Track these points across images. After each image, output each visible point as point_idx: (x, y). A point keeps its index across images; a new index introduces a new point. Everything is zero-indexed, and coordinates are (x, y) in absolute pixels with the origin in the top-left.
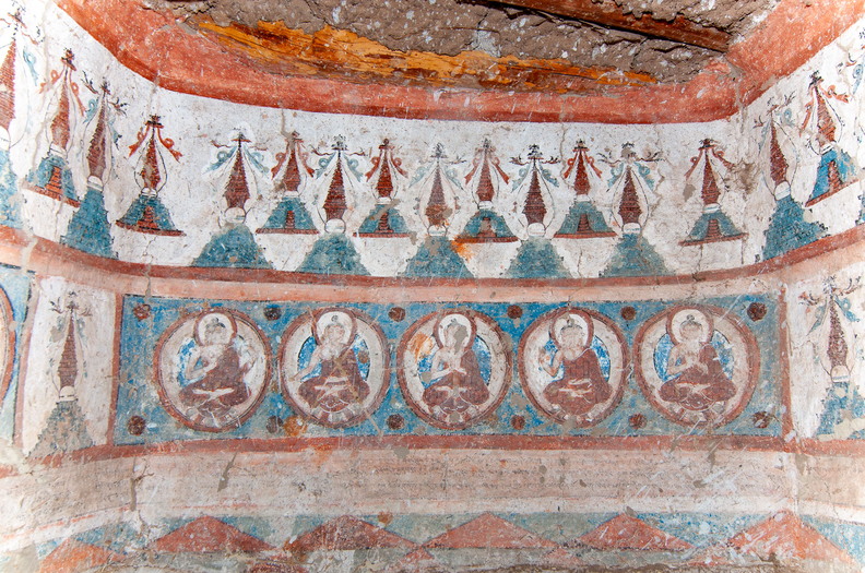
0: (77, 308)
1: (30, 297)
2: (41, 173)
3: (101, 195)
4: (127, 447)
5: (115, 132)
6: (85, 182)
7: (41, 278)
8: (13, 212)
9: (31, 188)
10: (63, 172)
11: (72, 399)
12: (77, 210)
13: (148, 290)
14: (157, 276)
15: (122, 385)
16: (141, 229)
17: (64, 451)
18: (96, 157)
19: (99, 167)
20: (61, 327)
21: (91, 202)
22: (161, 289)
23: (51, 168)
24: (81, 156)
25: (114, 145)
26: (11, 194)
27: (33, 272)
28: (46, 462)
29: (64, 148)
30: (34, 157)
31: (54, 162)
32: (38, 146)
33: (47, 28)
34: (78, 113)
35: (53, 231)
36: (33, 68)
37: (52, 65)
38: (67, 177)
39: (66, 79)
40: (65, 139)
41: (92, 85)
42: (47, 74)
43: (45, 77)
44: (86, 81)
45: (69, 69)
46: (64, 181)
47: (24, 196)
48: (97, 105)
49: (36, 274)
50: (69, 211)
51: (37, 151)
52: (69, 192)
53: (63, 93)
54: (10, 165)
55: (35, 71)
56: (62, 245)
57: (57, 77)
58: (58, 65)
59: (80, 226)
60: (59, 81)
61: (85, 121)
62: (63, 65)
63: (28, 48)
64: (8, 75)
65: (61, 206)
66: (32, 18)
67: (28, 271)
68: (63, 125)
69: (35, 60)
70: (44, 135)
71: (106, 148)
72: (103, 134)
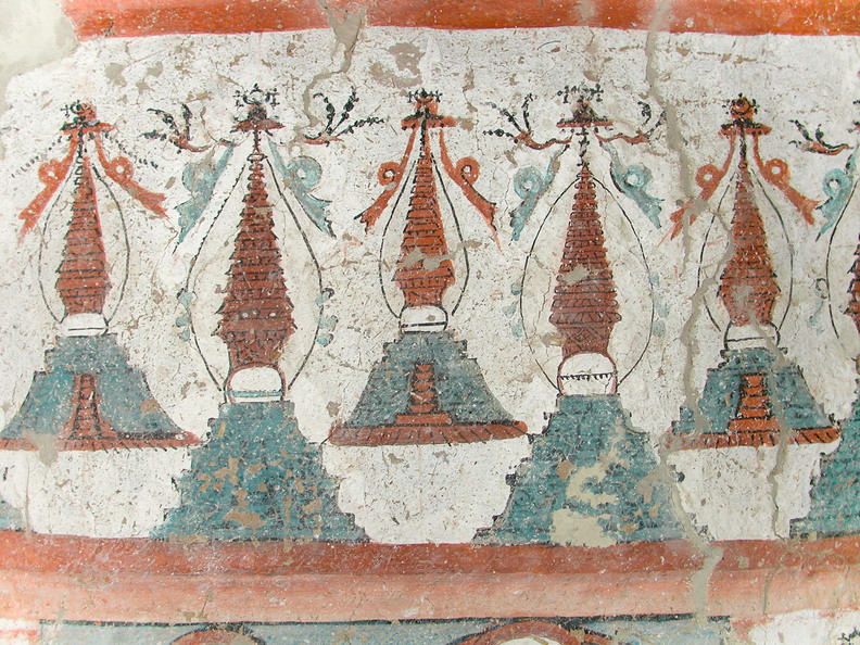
2: (713, 403)
6: (849, 373)
7: (748, 625)
8: (654, 512)
9: (694, 445)
10: (772, 378)
12: (830, 447)
23: (737, 383)
24: (824, 318)
26: (640, 475)
27: (727, 618)
29: (768, 321)
30: (687, 376)
31: (744, 365)
32: (692, 349)
33: (666, 90)
34: (793, 225)
35: (765, 516)
36: (643, 194)
37: (698, 158)
38: (787, 384)
39: (744, 165)
40: (766, 301)
41: (823, 139)
42: (685, 187)
43: (680, 195)
44: (803, 140)
45: (749, 139)
46: (780, 397)
47: (674, 467)
48: (851, 178)
49: (733, 620)
50: (806, 458)
51: (690, 362)
52: (798, 416)
53: (740, 203)
54: (625, 418)
55: (650, 200)
56: (797, 539)
57: (718, 176)
58: (714, 150)
59: (851, 479)
60: (725, 180)
61: (823, 230)
62: (726, 141)
63: (623, 161)
64: (585, 242)
65: (782, 454)
66: (622, 95)
67: (712, 619)
68: (753, 273)
69: (646, 174)
70: (703, 320)
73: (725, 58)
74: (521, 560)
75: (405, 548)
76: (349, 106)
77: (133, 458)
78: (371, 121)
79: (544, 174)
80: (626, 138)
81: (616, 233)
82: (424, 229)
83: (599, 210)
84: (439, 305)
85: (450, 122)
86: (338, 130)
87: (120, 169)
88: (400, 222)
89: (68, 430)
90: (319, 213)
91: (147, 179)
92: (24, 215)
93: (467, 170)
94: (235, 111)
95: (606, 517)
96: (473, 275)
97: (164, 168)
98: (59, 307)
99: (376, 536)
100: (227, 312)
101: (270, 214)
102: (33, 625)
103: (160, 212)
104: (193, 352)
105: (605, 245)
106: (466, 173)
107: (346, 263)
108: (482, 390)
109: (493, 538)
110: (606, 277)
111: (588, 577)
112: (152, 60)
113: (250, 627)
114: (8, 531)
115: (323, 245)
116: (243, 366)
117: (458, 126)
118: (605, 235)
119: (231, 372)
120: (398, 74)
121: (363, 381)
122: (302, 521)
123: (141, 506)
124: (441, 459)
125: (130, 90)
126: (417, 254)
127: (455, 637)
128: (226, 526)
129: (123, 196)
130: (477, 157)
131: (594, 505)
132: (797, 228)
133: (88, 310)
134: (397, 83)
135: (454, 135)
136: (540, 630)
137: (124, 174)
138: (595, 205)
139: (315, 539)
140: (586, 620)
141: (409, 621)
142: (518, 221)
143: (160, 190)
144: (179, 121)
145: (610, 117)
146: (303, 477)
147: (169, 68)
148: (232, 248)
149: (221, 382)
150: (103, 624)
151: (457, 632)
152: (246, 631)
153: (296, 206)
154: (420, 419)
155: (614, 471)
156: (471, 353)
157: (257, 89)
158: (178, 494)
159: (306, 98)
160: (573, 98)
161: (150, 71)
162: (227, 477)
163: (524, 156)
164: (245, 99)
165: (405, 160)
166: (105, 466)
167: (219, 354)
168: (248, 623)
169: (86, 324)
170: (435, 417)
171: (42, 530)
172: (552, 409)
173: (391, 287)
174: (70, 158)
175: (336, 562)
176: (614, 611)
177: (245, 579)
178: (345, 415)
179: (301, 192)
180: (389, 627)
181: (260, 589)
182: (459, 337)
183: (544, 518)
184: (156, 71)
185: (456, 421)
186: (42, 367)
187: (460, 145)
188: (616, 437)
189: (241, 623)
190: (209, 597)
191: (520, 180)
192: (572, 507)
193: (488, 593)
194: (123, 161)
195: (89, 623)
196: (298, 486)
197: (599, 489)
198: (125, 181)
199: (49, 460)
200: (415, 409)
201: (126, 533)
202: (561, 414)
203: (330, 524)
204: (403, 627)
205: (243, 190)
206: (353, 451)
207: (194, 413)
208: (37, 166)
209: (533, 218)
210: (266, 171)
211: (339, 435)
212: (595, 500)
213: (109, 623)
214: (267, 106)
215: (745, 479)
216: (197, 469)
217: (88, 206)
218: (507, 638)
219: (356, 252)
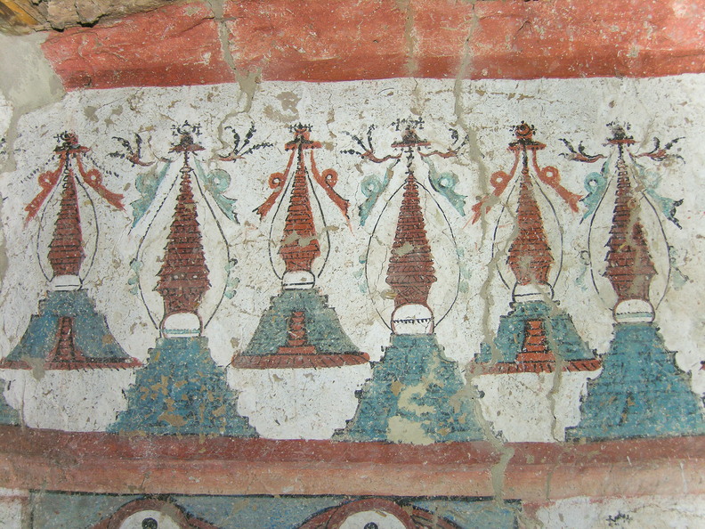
2: (505, 341)
3: (652, 329)
5: (664, 202)
6: (607, 319)
7: (533, 508)
8: (462, 419)
9: (492, 371)
10: (548, 324)
12: (594, 374)
18: (627, 265)
19: (639, 280)
21: (631, 349)
23: (522, 326)
24: (587, 280)
25: (669, 225)
26: (452, 392)
27: (519, 501)
29: (545, 282)
30: (485, 321)
31: (528, 313)
32: (489, 302)
33: (469, 120)
34: (562, 212)
35: (546, 425)
36: (453, 192)
37: (492, 167)
38: (560, 327)
39: (526, 171)
40: (543, 266)
41: (584, 151)
42: (483, 188)
43: (479, 193)
44: (569, 152)
45: (529, 153)
46: (555, 337)
47: (477, 387)
48: (606, 178)
49: (523, 502)
50: (576, 382)
51: (487, 311)
52: (569, 351)
53: (523, 197)
54: (440, 351)
55: (457, 196)
56: (571, 443)
57: (507, 179)
58: (504, 160)
59: (611, 398)
60: (512, 182)
61: (585, 216)
62: (513, 155)
63: (438, 170)
64: (411, 226)
65: (558, 378)
66: (438, 124)
68: (533, 247)
69: (455, 179)
70: (496, 281)
71: (649, 238)
72: (633, 219)
73: (511, 96)
74: (367, 453)
75: (284, 442)
76: (249, 135)
77: (96, 375)
78: (264, 145)
79: (382, 180)
80: (440, 154)
81: (433, 219)
82: (300, 219)
83: (421, 204)
84: (309, 271)
85: (318, 145)
86: (242, 152)
87: (93, 178)
88: (284, 213)
89: (53, 356)
90: (228, 208)
91: (112, 184)
92: (28, 208)
93: (329, 177)
94: (171, 139)
95: (427, 422)
96: (332, 249)
97: (123, 177)
98: (50, 271)
99: (264, 433)
100: (163, 275)
101: (195, 208)
102: (24, 493)
103: (120, 207)
104: (139, 302)
105: (425, 228)
106: (328, 179)
107: (246, 242)
108: (339, 329)
109: (347, 437)
110: (426, 251)
111: (415, 466)
112: (115, 104)
113: (175, 498)
114: (10, 426)
115: (230, 229)
116: (174, 312)
117: (323, 148)
118: (425, 221)
119: (165, 316)
120: (283, 113)
121: (256, 323)
122: (212, 422)
123: (100, 409)
124: (309, 378)
125: (101, 124)
126: (294, 236)
127: (319, 508)
128: (159, 424)
129: (95, 195)
130: (336, 169)
131: (418, 413)
132: (566, 215)
133: (69, 273)
134: (282, 119)
135: (320, 154)
136: (380, 505)
137: (96, 181)
138: (418, 200)
139: (221, 435)
140: (414, 499)
141: (286, 496)
142: (364, 212)
143: (120, 192)
144: (133, 145)
145: (429, 139)
146: (213, 390)
147: (126, 108)
148: (168, 231)
149: (158, 323)
150: (73, 493)
151: (321, 505)
152: (172, 501)
153: (213, 203)
154: (295, 350)
155: (432, 389)
156: (330, 304)
157: (187, 124)
158: (126, 402)
159: (220, 129)
160: (403, 127)
161: (114, 112)
162: (160, 389)
163: (369, 168)
164: (179, 130)
165: (287, 171)
166: (73, 383)
167: (157, 303)
168: (173, 494)
169: (67, 282)
170: (305, 349)
171: (33, 426)
172: (387, 344)
173: (277, 258)
174: (60, 170)
175: (235, 451)
176: (434, 492)
177: (172, 463)
178: (243, 346)
179: (217, 194)
180: (272, 500)
181: (182, 470)
182: (322, 293)
183: (382, 422)
184: (118, 111)
185: (320, 352)
186: (36, 311)
187: (324, 159)
188: (433, 365)
189: (169, 495)
190: (146, 476)
191: (366, 184)
192: (402, 414)
193: (343, 476)
194: (95, 172)
195: (63, 492)
196: (209, 397)
197: (421, 402)
198: (97, 186)
199: (38, 376)
200: (291, 343)
201: (89, 428)
202: (393, 347)
203: (231, 424)
204: (282, 500)
205: (177, 192)
206: (248, 373)
207: (138, 345)
208: (37, 175)
209: (374, 209)
210: (193, 179)
211: (239, 361)
212: (419, 410)
213: (77, 493)
214: (193, 135)
215: (529, 397)
216: (139, 384)
217: (72, 202)
218: (358, 510)
219: (253, 234)
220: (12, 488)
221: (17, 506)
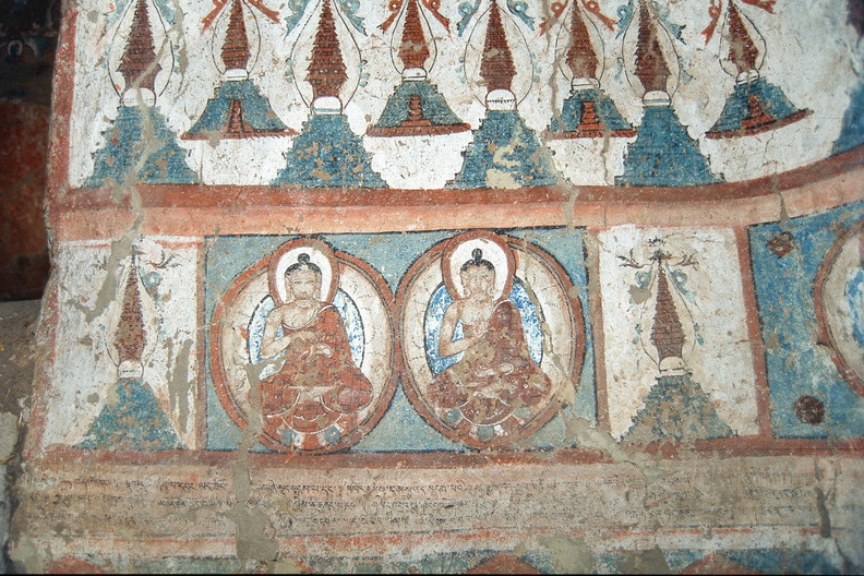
0: (669, 257)
1: (586, 255)
2: (568, 116)
3: (670, 111)
4: (798, 441)
5: (673, 27)
6: (638, 102)
7: (596, 232)
8: (540, 170)
9: (559, 137)
10: (598, 104)
11: (681, 373)
12: (633, 140)
13: (783, 212)
14: (790, 187)
15: (770, 351)
16: (751, 130)
17: (678, 439)
18: (651, 68)
19: (659, 78)
20: (644, 285)
21: (656, 124)
22: (800, 205)
23: (579, 106)
24: (623, 75)
25: (678, 42)
26: (532, 151)
27: (585, 228)
28: (652, 449)
29: (594, 77)
30: (553, 102)
31: (583, 97)
32: (555, 90)
34: (603, 31)
35: (601, 174)
36: (524, 15)
38: (606, 107)
39: (575, 3)
40: (591, 67)
42: (547, 12)
43: (544, 16)
46: (603, 114)
47: (550, 148)
48: (632, 9)
49: (588, 228)
50: (620, 145)
51: (554, 96)
52: (613, 123)
53: (574, 20)
54: (522, 122)
55: (528, 17)
56: (619, 187)
57: (563, 8)
59: (645, 157)
60: (566, 10)
61: (619, 34)
64: (496, 36)
65: (607, 142)
67: (577, 227)
68: (584, 53)
69: (525, 6)
70: (559, 75)
71: (664, 51)
72: (652, 36)
74: (472, 197)
75: (408, 192)
77: (261, 142)
79: (473, 6)
81: (511, 33)
82: (413, 31)
83: (502, 22)
84: (422, 68)
88: (401, 28)
89: (226, 129)
90: (358, 23)
91: (270, 4)
92: (205, 21)
95: (515, 173)
96: (439, 53)
98: (222, 66)
99: (393, 186)
100: (312, 69)
101: (333, 23)
102: (201, 239)
103: (277, 21)
104: (294, 89)
105: (506, 39)
106: (434, 4)
107: (373, 48)
108: (446, 108)
109: (456, 186)
110: (508, 54)
111: (508, 205)
113: (324, 236)
114: (190, 185)
115: (360, 38)
116: (321, 96)
118: (506, 34)
119: (314, 99)
121: (384, 104)
122: (352, 177)
123: (265, 167)
124: (426, 143)
126: (410, 43)
127: (437, 240)
128: (311, 179)
129: (258, 12)
131: (509, 167)
132: (606, 33)
133: (238, 68)
136: (483, 235)
137: (258, 2)
138: (500, 20)
139: (359, 187)
140: (508, 230)
141: (411, 232)
142: (461, 27)
143: (277, 10)
146: (353, 153)
148: (314, 39)
149: (309, 104)
150: (241, 236)
151: (438, 238)
152: (322, 239)
153: (347, 20)
154: (415, 123)
155: (518, 149)
156: (439, 91)
158: (285, 161)
162: (312, 152)
166: (246, 147)
167: (307, 90)
168: (323, 234)
169: (237, 74)
170: (422, 122)
171: (209, 183)
172: (484, 117)
173: (396, 59)
175: (371, 199)
176: (523, 224)
177: (321, 209)
178: (375, 121)
179: (349, 14)
180: (400, 236)
181: (330, 214)
182: (433, 83)
183: (482, 174)
185: (433, 124)
186: (212, 96)
188: (518, 132)
189: (319, 234)
190: (301, 219)
191: (461, 8)
192: (497, 168)
193: (454, 215)
195: (233, 236)
196: (350, 158)
197: (510, 158)
198: (259, 5)
199: (214, 145)
200: (412, 118)
201: (256, 182)
202: (488, 119)
203: (367, 178)
204: (407, 235)
205: (320, 11)
206: (379, 140)
207: (295, 119)
209: (468, 26)
210: (331, 3)
211: (371, 132)
212: (509, 164)
213: (245, 235)
215: (587, 155)
216: (296, 148)
217: (239, 17)
218: (466, 240)
219: (378, 43)
220: (190, 236)
221: (194, 251)
